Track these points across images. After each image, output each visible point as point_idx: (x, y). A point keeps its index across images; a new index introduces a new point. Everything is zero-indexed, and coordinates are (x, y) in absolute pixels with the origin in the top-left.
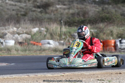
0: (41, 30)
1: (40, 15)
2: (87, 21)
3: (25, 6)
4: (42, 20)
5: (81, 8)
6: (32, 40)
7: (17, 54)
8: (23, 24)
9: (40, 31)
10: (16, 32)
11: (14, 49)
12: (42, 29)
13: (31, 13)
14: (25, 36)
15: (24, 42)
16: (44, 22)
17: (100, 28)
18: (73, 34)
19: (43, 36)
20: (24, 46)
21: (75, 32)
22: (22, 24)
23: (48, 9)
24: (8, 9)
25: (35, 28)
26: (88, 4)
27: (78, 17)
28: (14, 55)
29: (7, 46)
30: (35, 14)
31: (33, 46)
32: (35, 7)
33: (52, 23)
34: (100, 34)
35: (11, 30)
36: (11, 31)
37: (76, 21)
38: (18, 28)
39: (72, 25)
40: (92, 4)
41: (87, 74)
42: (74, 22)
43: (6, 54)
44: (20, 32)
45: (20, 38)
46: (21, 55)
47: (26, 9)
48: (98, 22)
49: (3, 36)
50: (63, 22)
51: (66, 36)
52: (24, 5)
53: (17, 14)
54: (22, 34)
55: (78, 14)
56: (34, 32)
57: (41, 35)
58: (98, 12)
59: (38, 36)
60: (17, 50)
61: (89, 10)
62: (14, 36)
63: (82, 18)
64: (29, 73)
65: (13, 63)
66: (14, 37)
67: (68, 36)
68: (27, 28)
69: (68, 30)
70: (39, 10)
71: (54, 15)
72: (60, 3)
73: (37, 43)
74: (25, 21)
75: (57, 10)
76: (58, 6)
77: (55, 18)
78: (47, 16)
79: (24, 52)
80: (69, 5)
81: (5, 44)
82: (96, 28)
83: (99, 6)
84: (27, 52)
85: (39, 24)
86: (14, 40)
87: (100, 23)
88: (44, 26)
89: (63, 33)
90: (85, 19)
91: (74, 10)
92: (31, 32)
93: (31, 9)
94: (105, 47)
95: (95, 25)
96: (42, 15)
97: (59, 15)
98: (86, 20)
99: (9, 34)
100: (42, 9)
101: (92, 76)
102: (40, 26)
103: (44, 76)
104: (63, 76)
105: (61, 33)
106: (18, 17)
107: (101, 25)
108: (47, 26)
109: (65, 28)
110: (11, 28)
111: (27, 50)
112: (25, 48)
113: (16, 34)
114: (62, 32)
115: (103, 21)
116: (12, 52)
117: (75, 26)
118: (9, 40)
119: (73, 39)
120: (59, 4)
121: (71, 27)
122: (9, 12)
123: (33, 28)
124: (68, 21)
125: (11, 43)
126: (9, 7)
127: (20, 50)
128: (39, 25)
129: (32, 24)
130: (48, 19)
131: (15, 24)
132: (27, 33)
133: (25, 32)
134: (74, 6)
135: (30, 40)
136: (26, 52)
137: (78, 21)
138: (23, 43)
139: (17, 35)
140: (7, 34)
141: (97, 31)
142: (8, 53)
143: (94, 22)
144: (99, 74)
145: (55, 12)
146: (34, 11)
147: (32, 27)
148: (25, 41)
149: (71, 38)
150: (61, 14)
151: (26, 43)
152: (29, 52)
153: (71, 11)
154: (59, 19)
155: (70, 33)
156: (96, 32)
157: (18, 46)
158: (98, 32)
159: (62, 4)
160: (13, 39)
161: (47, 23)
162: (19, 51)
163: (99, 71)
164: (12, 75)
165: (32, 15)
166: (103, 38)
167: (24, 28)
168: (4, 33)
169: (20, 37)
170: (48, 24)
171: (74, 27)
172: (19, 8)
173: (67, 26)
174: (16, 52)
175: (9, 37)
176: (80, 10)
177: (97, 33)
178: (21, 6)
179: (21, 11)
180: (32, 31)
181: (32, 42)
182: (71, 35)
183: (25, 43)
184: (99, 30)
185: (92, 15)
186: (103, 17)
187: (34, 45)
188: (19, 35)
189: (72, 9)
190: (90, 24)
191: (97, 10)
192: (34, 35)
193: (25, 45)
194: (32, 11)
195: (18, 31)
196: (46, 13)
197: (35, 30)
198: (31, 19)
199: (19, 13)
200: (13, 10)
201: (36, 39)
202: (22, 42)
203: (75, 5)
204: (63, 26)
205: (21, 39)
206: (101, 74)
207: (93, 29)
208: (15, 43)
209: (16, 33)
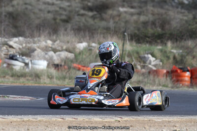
0: (92, 46)
1: (91, 21)
2: (168, 35)
3: (69, 6)
4: (95, 30)
5: (158, 14)
6: (77, 61)
7: (49, 84)
8: (64, 34)
9: (89, 48)
10: (51, 47)
11: (46, 74)
12: (94, 45)
13: (77, 18)
14: (64, 54)
15: (63, 64)
16: (97, 33)
17: (187, 48)
18: (142, 55)
19: (94, 57)
20: (62, 71)
21: (147, 52)
22: (62, 35)
23: (105, 13)
24: (40, 10)
25: (81, 42)
26: (171, 8)
27: (152, 28)
28: (45, 85)
29: (34, 69)
30: (83, 19)
31: (77, 72)
32: (84, 9)
33: (109, 35)
34: (187, 57)
35: (43, 44)
36: (43, 46)
37: (150, 35)
38: (54, 41)
39: (141, 41)
40: (177, 8)
41: (159, 120)
42: (146, 36)
43: (32, 82)
44: (57, 48)
45: (56, 58)
46: (56, 85)
47: (70, 11)
48: (185, 37)
49: (30, 53)
50: (128, 35)
51: (132, 59)
52: (67, 4)
53: (55, 19)
54: (60, 51)
55: (153, 23)
56: (80, 49)
57: (90, 54)
58: (186, 21)
59: (85, 55)
60: (50, 77)
61: (172, 17)
62: (46, 54)
63: (159, 30)
64: (65, 114)
65: (41, 97)
66: (47, 56)
67: (135, 58)
68: (68, 42)
69: (135, 48)
70: (91, 14)
71: (114, 22)
72: (125, 3)
73: (84, 67)
74: (66, 30)
75: (119, 16)
76: (121, 9)
77: (115, 28)
78: (103, 24)
79: (61, 80)
80: (140, 7)
81: (32, 67)
82: (182, 47)
83: (189, 13)
84: (67, 80)
85: (89, 36)
86: (47, 61)
87: (188, 40)
88: (96, 41)
89: (127, 53)
90: (164, 32)
91: (147, 16)
92: (74, 48)
93: (78, 11)
94: (193, 79)
95: (180, 42)
96: (95, 23)
97: (123, 24)
98: (165, 34)
99: (39, 50)
100: (95, 13)
101: (166, 124)
102: (90, 39)
103: (87, 120)
104: (119, 121)
105: (124, 52)
106: (56, 23)
107: (190, 43)
108: (101, 40)
109: (131, 45)
110: (43, 40)
111: (67, 78)
112: (64, 74)
113: (50, 51)
114: (126, 51)
115: (194, 36)
116: (41, 80)
117: (147, 42)
118: (38, 60)
119: (142, 64)
120: (123, 6)
121: (140, 45)
122: (42, 15)
123: (79, 42)
124: (135, 33)
125: (41, 65)
126: (43, 7)
127: (55, 77)
128: (88, 38)
129: (77, 35)
130: (104, 28)
131: (50, 34)
132: (68, 50)
133: (64, 48)
134: (147, 10)
135: (72, 61)
136: (64, 81)
137: (153, 35)
138: (61, 65)
139: (51, 53)
140: (35, 50)
141: (183, 52)
142: (36, 81)
143: (178, 38)
144: (178, 122)
145: (117, 19)
146: (83, 15)
147: (77, 40)
148: (65, 63)
149: (140, 62)
150: (126, 22)
151: (66, 67)
152: (70, 81)
153: (143, 18)
154: (123, 30)
155: (138, 53)
156: (180, 54)
157: (53, 71)
158: (184, 54)
159: (128, 6)
160: (45, 59)
161: (102, 36)
162: (53, 78)
163: (178, 117)
164: (36, 117)
165: (79, 22)
166: (192, 64)
167: (63, 42)
168: (30, 47)
169: (57, 55)
170: (104, 37)
171: (145, 44)
172: (58, 9)
173: (134, 42)
174: (49, 79)
175: (39, 55)
176: (157, 17)
177: (182, 56)
178: (62, 6)
179: (61, 14)
180: (76, 47)
181: (75, 65)
182: (140, 57)
183: (64, 66)
184: (186, 51)
185: (175, 26)
186: (194, 30)
187: (79, 69)
188: (55, 53)
189: (144, 15)
190: (171, 40)
191: (185, 18)
192: (80, 53)
193: (63, 69)
194: (78, 15)
195: (53, 46)
196: (102, 19)
197: (82, 45)
198: (76, 27)
199: (58, 18)
200: (49, 12)
201: (82, 61)
202: (59, 64)
203: (150, 8)
204: (128, 42)
205: (58, 59)
206: (181, 122)
207: (176, 49)
208: (48, 66)
209: (50, 49)
